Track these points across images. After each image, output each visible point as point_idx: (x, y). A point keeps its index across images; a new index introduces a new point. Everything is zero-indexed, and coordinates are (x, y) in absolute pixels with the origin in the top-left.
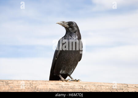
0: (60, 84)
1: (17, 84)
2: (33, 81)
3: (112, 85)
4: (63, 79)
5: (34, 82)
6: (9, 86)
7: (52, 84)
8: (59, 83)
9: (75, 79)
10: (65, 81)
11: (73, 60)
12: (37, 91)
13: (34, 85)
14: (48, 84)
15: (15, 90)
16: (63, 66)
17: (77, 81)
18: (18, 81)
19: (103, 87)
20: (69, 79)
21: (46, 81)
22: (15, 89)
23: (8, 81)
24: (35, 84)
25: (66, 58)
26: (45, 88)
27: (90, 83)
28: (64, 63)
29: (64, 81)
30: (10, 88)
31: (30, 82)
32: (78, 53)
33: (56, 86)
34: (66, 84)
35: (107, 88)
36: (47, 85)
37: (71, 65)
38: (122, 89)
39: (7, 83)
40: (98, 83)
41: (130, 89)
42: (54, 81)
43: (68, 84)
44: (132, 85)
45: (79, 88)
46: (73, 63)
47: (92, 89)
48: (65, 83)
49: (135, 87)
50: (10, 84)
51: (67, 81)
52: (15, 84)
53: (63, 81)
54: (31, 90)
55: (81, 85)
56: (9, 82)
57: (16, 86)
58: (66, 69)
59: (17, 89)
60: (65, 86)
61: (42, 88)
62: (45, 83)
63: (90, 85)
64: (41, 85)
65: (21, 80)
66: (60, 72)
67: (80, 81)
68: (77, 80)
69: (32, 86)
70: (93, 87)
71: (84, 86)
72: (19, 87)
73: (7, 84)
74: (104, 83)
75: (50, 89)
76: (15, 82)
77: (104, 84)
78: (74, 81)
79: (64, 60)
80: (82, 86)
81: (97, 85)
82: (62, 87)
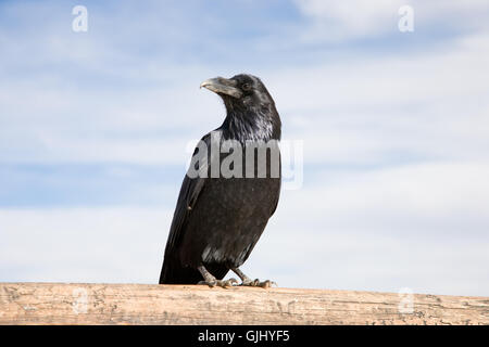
0: (202, 298)
1: (49, 299)
2: (105, 286)
3: (383, 299)
4: (210, 278)
5: (109, 291)
6: (19, 304)
7: (175, 297)
8: (198, 293)
9: (253, 280)
10: (219, 285)
11: (251, 213)
12: (121, 320)
13: (107, 301)
14: (157, 297)
15: (42, 318)
16: (215, 235)
17: (262, 285)
18: (50, 286)
19: (352, 306)
20: (233, 280)
21: (150, 287)
22: (42, 314)
23: (17, 287)
24: (112, 297)
25: (227, 204)
26: (148, 310)
27: (308, 293)
28: (217, 221)
29: (216, 287)
30: (23, 313)
31: (97, 288)
32: (267, 187)
33: (188, 302)
34: (222, 297)
35: (369, 308)
36: (154, 299)
37: (245, 232)
38: (421, 314)
39: (12, 292)
40: (334, 292)
41: (447, 313)
42: (182, 286)
43: (230, 297)
44: (456, 299)
45: (270, 309)
46: (249, 222)
47: (316, 312)
48: (218, 291)
49: (467, 305)
50: (22, 299)
51: (225, 286)
52: (43, 296)
53: (211, 286)
54: (99, 318)
55: (276, 301)
56: (21, 290)
57: (44, 306)
58: (224, 243)
59: (50, 314)
60: (217, 303)
61: (136, 310)
62: (147, 293)
63: (308, 300)
64: (132, 300)
65: (63, 284)
66: (205, 256)
67: (273, 285)
68: (261, 281)
69: (101, 305)
70: (319, 307)
71: (284, 303)
72: (56, 308)
73: (13, 296)
74: (357, 293)
75: (165, 313)
76: (41, 290)
77: (355, 297)
78: (250, 285)
79: (219, 213)
80: (279, 304)
81: (332, 298)
82: (209, 306)
